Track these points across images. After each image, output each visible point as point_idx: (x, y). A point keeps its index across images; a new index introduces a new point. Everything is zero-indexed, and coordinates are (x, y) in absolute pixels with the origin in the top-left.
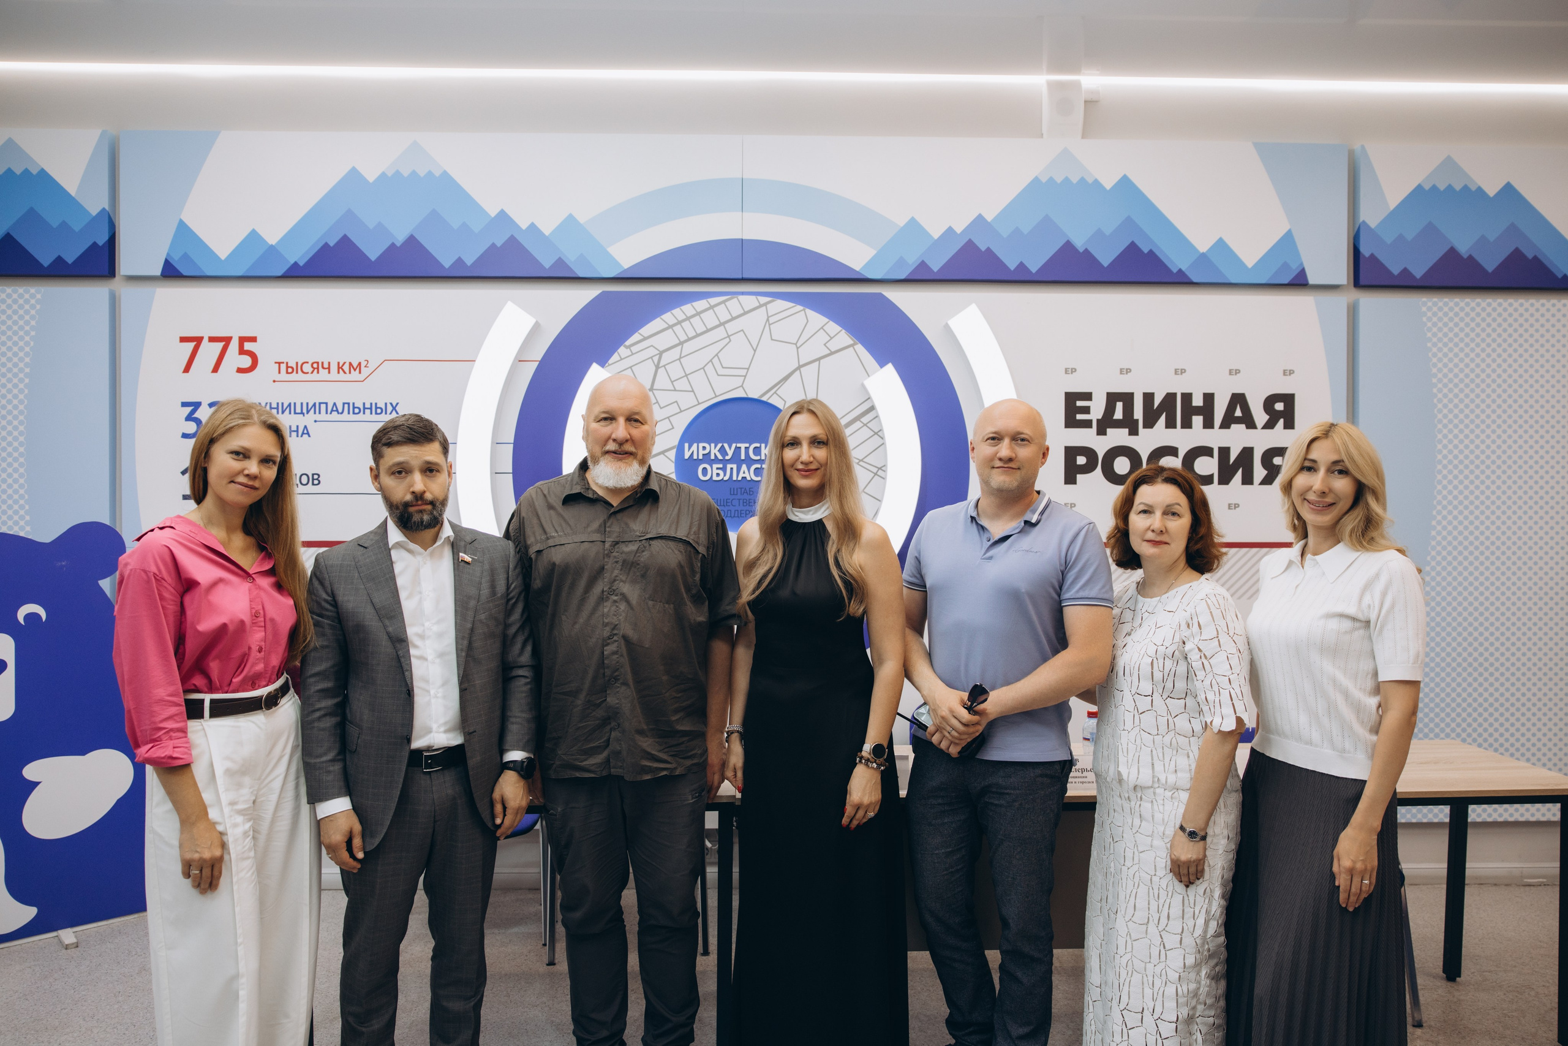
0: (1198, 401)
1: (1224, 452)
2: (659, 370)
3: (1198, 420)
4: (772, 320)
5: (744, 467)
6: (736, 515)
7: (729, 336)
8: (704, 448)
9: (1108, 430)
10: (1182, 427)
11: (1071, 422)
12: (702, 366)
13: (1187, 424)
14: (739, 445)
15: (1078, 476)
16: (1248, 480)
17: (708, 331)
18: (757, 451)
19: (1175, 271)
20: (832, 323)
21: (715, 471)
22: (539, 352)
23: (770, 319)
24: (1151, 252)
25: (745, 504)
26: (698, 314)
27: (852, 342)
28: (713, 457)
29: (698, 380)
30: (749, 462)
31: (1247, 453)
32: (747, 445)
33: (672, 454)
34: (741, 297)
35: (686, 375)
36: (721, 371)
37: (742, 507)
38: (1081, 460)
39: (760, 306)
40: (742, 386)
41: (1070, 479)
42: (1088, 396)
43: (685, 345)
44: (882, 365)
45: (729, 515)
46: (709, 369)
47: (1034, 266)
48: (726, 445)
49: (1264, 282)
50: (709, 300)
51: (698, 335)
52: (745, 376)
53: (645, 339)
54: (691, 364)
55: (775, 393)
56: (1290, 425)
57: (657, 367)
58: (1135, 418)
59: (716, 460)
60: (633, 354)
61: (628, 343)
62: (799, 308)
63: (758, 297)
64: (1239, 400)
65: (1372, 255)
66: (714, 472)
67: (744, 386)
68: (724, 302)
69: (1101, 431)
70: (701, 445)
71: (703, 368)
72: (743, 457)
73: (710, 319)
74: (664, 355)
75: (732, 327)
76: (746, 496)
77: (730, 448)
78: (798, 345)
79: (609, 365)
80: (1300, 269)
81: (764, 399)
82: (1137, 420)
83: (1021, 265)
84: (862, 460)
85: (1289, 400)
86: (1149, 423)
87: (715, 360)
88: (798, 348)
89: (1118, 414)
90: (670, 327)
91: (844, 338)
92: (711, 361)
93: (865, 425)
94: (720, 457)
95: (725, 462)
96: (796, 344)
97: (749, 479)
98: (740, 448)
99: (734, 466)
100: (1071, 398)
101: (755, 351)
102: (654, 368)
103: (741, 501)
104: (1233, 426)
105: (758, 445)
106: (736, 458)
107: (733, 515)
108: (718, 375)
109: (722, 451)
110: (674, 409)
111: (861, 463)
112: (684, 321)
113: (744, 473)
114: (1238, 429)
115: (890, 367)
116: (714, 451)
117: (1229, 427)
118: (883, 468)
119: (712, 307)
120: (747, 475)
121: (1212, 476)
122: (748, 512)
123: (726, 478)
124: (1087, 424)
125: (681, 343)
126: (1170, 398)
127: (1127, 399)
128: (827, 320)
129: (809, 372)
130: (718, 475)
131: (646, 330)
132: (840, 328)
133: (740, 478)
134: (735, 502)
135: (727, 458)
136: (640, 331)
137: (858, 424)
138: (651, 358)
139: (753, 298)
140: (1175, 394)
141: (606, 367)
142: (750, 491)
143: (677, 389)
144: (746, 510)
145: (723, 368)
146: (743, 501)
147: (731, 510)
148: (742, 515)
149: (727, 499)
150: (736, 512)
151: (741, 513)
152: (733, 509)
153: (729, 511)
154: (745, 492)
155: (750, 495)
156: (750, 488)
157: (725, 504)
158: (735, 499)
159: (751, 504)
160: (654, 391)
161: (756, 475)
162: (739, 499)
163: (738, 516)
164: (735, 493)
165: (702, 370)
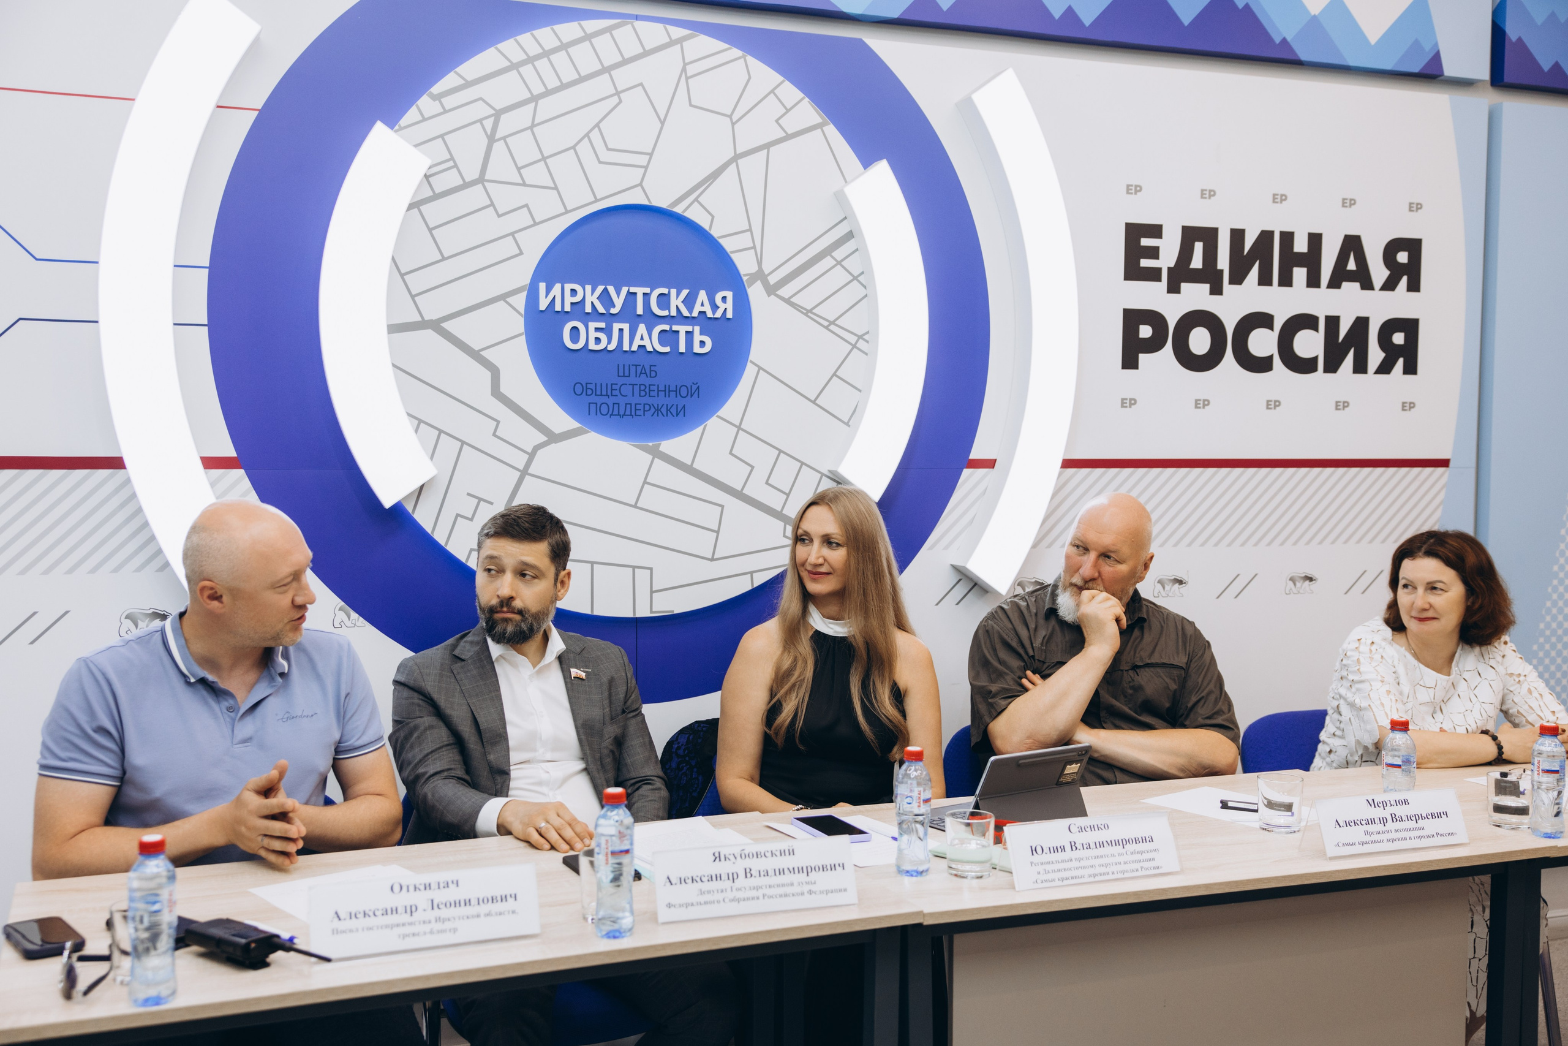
0: (1301, 245)
1: (1333, 322)
2: (495, 145)
3: (1300, 274)
4: (691, 70)
5: (642, 329)
6: (628, 412)
7: (618, 93)
8: (574, 292)
9: (1184, 286)
10: (1281, 284)
11: (1133, 272)
12: (572, 145)
13: (1286, 280)
14: (633, 290)
15: (1141, 356)
16: (1360, 367)
17: (582, 79)
18: (664, 300)
19: (1277, 40)
20: (788, 85)
21: (593, 335)
22: (258, 95)
23: (688, 67)
24: (1247, 6)
25: (643, 393)
26: (564, 47)
27: (819, 120)
28: (588, 309)
29: (563, 167)
30: (651, 319)
31: (1361, 324)
32: (647, 290)
33: (520, 301)
34: (638, 24)
35: (544, 159)
36: (605, 156)
37: (637, 399)
38: (1145, 331)
39: (672, 43)
40: (641, 185)
41: (1130, 362)
42: (1156, 231)
43: (540, 102)
44: (867, 163)
45: (616, 412)
46: (584, 148)
47: (1088, 15)
48: (611, 289)
49: (1388, 66)
50: (584, 23)
51: (564, 87)
52: (646, 168)
53: (468, 84)
54: (553, 137)
55: (696, 200)
56: (1414, 286)
57: (492, 139)
58: (1219, 267)
59: (595, 315)
60: (445, 111)
61: (436, 89)
62: (736, 52)
63: (668, 27)
64: (1352, 245)
65: (1520, 39)
66: (591, 336)
68: (609, 30)
69: (1173, 288)
70: (568, 287)
71: (574, 148)
72: (640, 311)
73: (585, 59)
74: (503, 117)
75: (624, 77)
76: (643, 380)
77: (618, 294)
78: (735, 118)
79: (401, 129)
80: (1437, 50)
81: (678, 209)
82: (1222, 271)
83: (1070, 12)
84: (833, 323)
85: (1413, 246)
86: (1238, 278)
87: (595, 135)
88: (733, 124)
89: (1197, 262)
90: (514, 66)
91: (807, 113)
92: (587, 135)
93: (839, 263)
94: (601, 310)
95: (610, 318)
96: (730, 116)
97: (650, 349)
98: (635, 294)
99: (626, 327)
100: (1135, 232)
101: (663, 123)
102: (485, 141)
103: (637, 388)
104: (1344, 284)
105: (665, 291)
106: (628, 313)
107: (622, 413)
108: (600, 162)
109: (605, 298)
110: (522, 218)
111: (832, 327)
112: (538, 57)
113: (642, 338)
114: (1351, 288)
115: (882, 169)
116: (591, 297)
117: (1338, 287)
118: (865, 337)
119: (588, 37)
120: (646, 342)
121: (1316, 359)
122: (647, 407)
123: (611, 347)
124: (1153, 275)
125: (535, 99)
126: (1266, 237)
127: (1209, 236)
128: (781, 78)
129: (752, 166)
130: (598, 340)
131: (471, 68)
132: (802, 95)
133: (635, 348)
134: (627, 390)
135: (613, 311)
136: (458, 69)
137: (828, 262)
138: (480, 121)
139: (660, 26)
140: (1272, 233)
141: (396, 131)
142: (651, 371)
143: (527, 182)
144: (644, 404)
145: (608, 149)
146: (640, 387)
147: (619, 404)
148: (638, 413)
149: (612, 384)
150: (628, 406)
151: (636, 410)
152: (622, 401)
153: (616, 406)
154: (643, 371)
155: (651, 377)
156: (651, 366)
157: (609, 393)
158: (626, 384)
159: (652, 393)
160: (486, 184)
161: (662, 343)
162: (633, 385)
163: (631, 415)
164: (627, 374)
165: (572, 150)
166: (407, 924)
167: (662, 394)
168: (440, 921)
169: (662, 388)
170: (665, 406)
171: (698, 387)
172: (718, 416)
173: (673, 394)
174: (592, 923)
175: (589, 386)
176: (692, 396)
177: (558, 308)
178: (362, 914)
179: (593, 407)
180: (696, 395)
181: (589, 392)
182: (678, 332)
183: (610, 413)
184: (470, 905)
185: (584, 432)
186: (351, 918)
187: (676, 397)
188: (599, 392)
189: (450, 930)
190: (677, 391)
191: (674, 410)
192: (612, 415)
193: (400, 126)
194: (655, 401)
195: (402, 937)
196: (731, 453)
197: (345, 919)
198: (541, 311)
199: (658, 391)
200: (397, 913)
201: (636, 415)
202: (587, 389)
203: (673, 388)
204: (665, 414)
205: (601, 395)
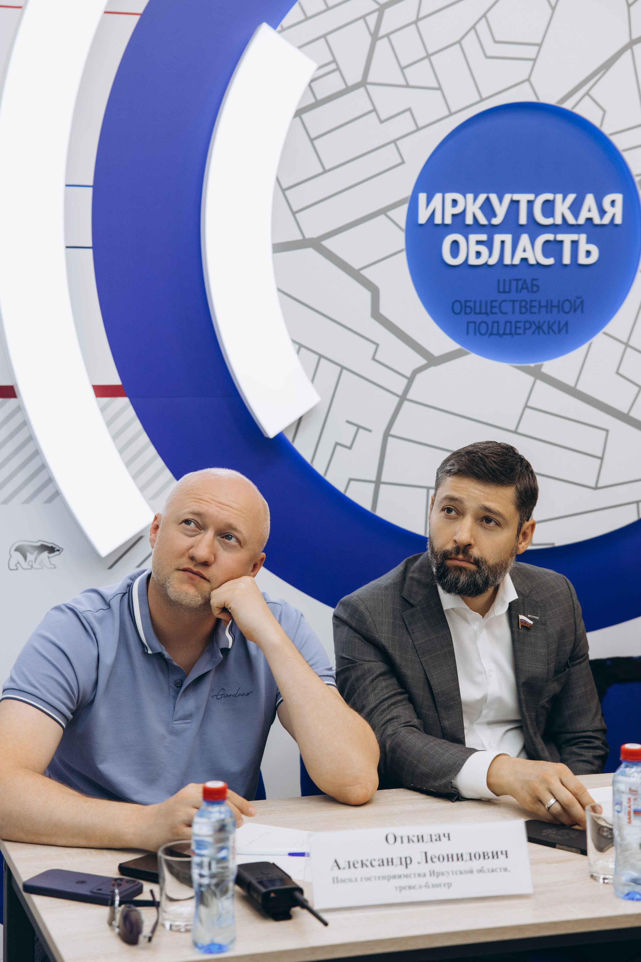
2: (379, 43)
5: (525, 239)
6: (508, 331)
8: (455, 202)
12: (459, 39)
14: (516, 197)
18: (549, 207)
21: (474, 248)
25: (523, 310)
28: (469, 220)
29: (449, 65)
30: (534, 228)
32: (531, 197)
33: (401, 215)
35: (428, 56)
36: (493, 49)
37: (517, 317)
40: (528, 80)
45: (495, 331)
46: (470, 42)
48: (494, 198)
52: (535, 60)
54: (438, 31)
55: (587, 93)
57: (375, 37)
59: (477, 227)
60: (328, 9)
66: (471, 250)
67: (532, 79)
70: (450, 196)
71: (459, 42)
72: (523, 220)
74: (388, 12)
76: (525, 295)
77: (501, 203)
78: (631, 0)
79: (283, 30)
81: (567, 106)
87: (482, 27)
88: (629, 6)
92: (473, 27)
94: (483, 220)
95: (491, 230)
97: (532, 261)
98: (519, 202)
99: (508, 238)
101: (553, 9)
102: (368, 39)
103: (517, 305)
105: (550, 197)
106: (511, 222)
107: (501, 332)
108: (487, 58)
109: (487, 207)
113: (525, 250)
116: (473, 208)
120: (529, 254)
122: (528, 325)
123: (493, 261)
130: (478, 254)
133: (517, 261)
134: (507, 307)
135: (496, 221)
138: (364, 17)
141: (280, 32)
142: (533, 285)
143: (411, 83)
144: (525, 322)
145: (496, 42)
146: (520, 304)
147: (498, 322)
148: (519, 331)
149: (492, 301)
150: (508, 324)
151: (516, 328)
152: (501, 318)
153: (496, 325)
154: (525, 286)
155: (533, 292)
156: (533, 280)
157: (489, 311)
158: (506, 301)
159: (534, 310)
160: (369, 87)
161: (546, 254)
162: (514, 301)
163: (511, 334)
164: (507, 289)
165: (457, 46)
166: (402, 876)
167: (543, 310)
168: (434, 875)
169: (544, 303)
170: (546, 324)
171: (582, 303)
172: (605, 333)
173: (555, 310)
174: (604, 882)
175: (468, 304)
176: (575, 311)
177: (438, 220)
178: (360, 864)
179: (472, 326)
180: (579, 310)
181: (468, 310)
182: (561, 242)
183: (489, 332)
184: (462, 860)
185: (464, 354)
186: (349, 867)
187: (559, 312)
188: (478, 311)
189: (444, 885)
190: (560, 307)
191: (555, 328)
192: (491, 334)
193: (282, 26)
194: (535, 318)
195: (398, 889)
196: (618, 373)
197: (344, 868)
198: (421, 225)
199: (540, 307)
200: (392, 864)
201: (516, 334)
202: (466, 307)
203: (555, 303)
204: (546, 331)
205: (480, 313)
